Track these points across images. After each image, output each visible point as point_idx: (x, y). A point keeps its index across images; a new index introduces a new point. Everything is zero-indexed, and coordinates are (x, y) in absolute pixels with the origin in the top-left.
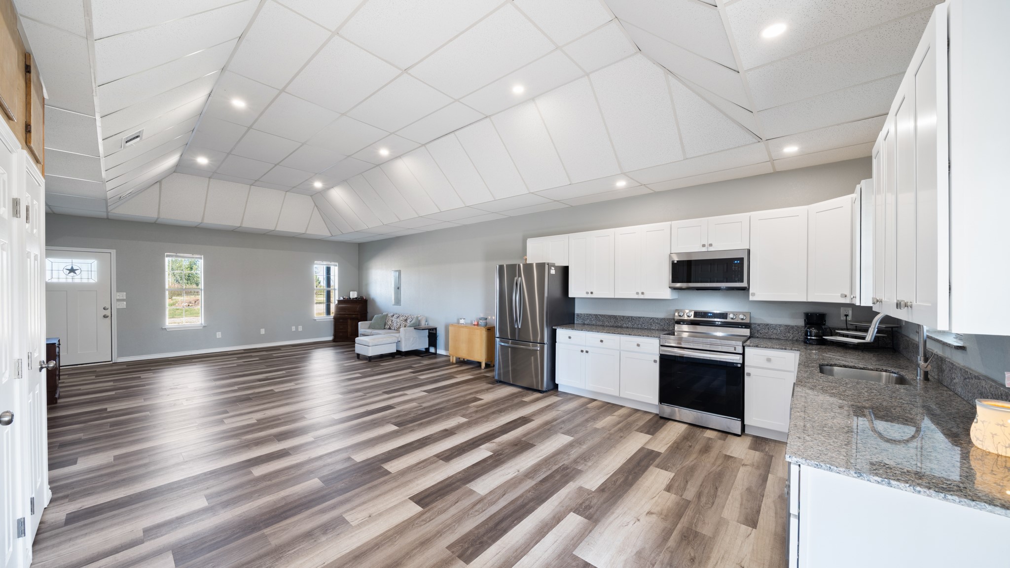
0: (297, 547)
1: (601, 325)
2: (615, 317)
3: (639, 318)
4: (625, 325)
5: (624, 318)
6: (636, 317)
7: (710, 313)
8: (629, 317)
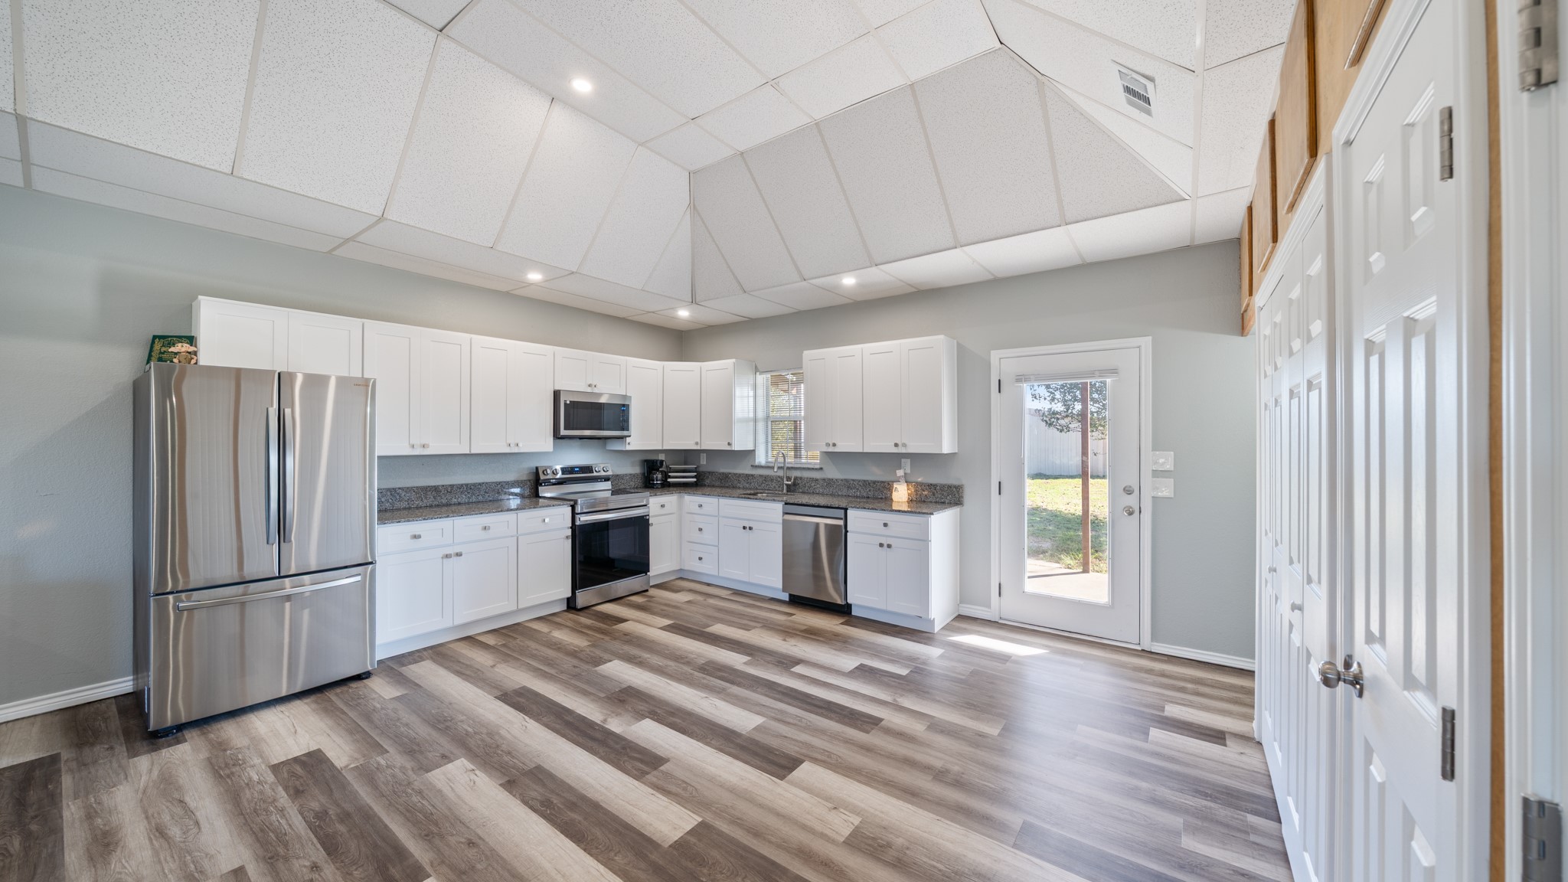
0: (930, 864)
1: (405, 509)
2: (436, 489)
3: (480, 484)
4: (454, 500)
5: (451, 489)
6: (474, 485)
7: (577, 467)
8: (462, 485)
